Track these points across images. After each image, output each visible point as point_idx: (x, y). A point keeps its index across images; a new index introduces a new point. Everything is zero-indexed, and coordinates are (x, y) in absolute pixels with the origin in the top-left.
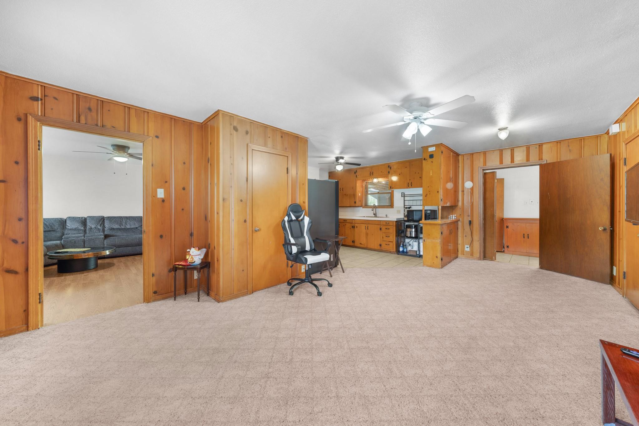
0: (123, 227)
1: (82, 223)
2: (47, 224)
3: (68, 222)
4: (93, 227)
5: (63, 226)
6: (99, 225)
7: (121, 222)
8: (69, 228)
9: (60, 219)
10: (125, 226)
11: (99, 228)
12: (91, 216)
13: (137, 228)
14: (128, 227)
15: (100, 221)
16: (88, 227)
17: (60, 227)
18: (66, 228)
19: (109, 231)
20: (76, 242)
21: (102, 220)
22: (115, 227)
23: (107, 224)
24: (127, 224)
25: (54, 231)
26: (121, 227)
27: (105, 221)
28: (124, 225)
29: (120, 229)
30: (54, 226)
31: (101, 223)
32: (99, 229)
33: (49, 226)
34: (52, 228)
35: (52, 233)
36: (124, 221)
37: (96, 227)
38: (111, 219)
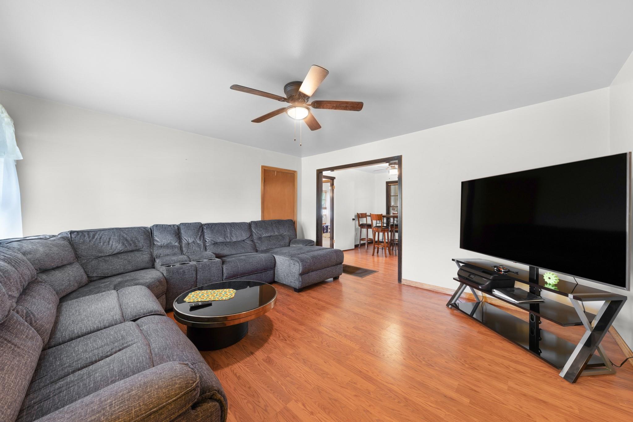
0: (228, 240)
1: (176, 236)
2: (129, 238)
3: (156, 233)
4: (190, 241)
5: (150, 242)
6: (198, 238)
7: (225, 231)
8: (158, 244)
9: (144, 230)
10: (231, 238)
11: (199, 242)
12: (186, 223)
13: (244, 241)
14: (234, 239)
15: (198, 231)
16: (184, 242)
17: (146, 243)
18: (154, 244)
19: (212, 247)
20: (185, 273)
21: (200, 228)
22: (219, 241)
23: (208, 237)
24: (233, 235)
25: (138, 250)
26: (225, 239)
27: (205, 231)
28: (229, 237)
29: (224, 244)
30: (139, 241)
31: (200, 234)
32: (199, 245)
33: (131, 242)
34: (136, 246)
35: (137, 254)
36: (228, 230)
37: (195, 241)
38: (212, 226)
